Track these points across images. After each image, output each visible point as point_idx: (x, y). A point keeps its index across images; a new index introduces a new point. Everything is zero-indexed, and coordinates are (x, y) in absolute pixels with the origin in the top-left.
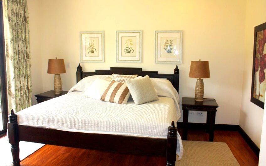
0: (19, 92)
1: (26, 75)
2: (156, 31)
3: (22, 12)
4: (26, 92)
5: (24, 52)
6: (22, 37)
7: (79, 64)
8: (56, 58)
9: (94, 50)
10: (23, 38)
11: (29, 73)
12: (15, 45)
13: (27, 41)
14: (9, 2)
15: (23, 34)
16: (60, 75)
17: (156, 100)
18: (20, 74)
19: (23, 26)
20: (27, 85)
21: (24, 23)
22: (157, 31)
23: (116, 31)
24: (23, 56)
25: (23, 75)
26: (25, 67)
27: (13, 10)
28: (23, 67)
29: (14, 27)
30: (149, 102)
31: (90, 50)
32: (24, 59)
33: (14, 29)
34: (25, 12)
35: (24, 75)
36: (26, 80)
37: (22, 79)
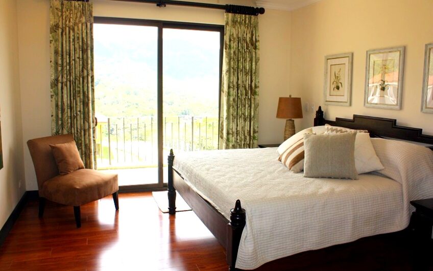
0: (233, 136)
1: (249, 117)
2: (426, 45)
3: (249, 36)
4: (245, 138)
5: (247, 87)
6: (244, 67)
7: (320, 107)
8: (290, 96)
9: (340, 85)
10: (248, 68)
11: (252, 114)
12: (232, 78)
13: (253, 71)
14: (227, 26)
15: (248, 63)
16: (294, 121)
17: (349, 178)
18: (237, 114)
19: (247, 53)
20: (248, 129)
21: (250, 49)
22: (430, 44)
23: (367, 52)
24: (244, 92)
25: (243, 116)
26: (247, 106)
27: (233, 34)
28: (245, 106)
29: (232, 55)
30: (330, 178)
31: (334, 85)
32: (246, 95)
33: (232, 57)
34: (252, 35)
35: (245, 116)
36: (249, 123)
37: (241, 122)
